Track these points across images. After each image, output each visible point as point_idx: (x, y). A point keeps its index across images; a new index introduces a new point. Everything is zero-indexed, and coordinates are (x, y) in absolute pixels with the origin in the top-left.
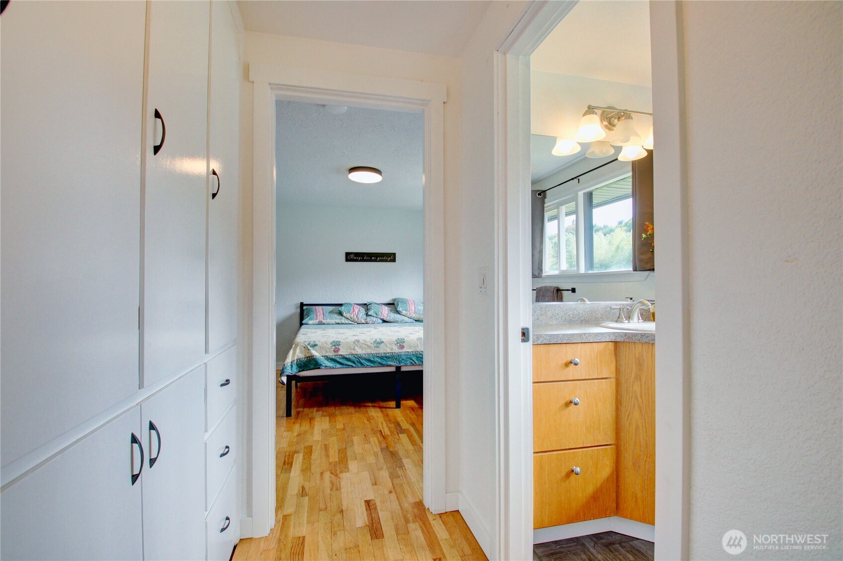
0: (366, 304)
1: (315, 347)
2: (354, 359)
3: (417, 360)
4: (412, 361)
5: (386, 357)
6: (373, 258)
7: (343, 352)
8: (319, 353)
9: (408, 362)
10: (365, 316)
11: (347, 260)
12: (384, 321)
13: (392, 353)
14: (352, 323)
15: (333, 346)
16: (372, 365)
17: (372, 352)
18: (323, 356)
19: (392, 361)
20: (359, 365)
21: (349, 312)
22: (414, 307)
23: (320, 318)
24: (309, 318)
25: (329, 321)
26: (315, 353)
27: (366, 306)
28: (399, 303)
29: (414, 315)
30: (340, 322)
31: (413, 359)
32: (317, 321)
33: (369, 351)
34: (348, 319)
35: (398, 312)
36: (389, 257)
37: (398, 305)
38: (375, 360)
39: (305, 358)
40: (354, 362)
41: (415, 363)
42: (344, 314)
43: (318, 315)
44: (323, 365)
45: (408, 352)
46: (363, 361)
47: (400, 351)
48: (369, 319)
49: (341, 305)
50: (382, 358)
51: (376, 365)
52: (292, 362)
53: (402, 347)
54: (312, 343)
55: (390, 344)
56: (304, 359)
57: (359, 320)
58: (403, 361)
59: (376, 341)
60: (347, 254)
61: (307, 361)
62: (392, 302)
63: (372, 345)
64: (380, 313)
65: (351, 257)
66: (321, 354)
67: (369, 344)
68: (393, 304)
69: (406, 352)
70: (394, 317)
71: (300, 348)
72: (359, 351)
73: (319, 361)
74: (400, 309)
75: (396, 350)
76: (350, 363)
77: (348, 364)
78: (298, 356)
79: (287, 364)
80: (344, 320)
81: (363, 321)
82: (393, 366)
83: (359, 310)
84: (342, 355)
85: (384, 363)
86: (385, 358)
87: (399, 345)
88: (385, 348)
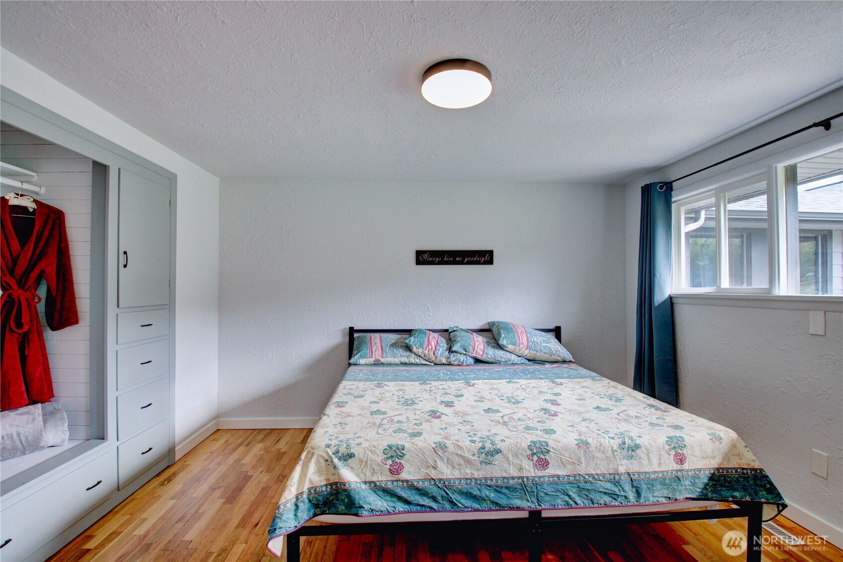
0: (447, 331)
1: (350, 461)
2: (434, 491)
3: (579, 496)
4: (567, 498)
5: (507, 488)
6: (458, 259)
7: (410, 473)
8: (358, 475)
9: (559, 501)
10: (447, 352)
11: (419, 262)
12: (477, 361)
13: (522, 478)
14: (428, 363)
15: (388, 458)
16: (476, 506)
17: (476, 476)
18: (365, 483)
19: (521, 498)
20: (448, 506)
21: (421, 346)
22: (526, 339)
23: (377, 355)
24: (359, 354)
25: (390, 359)
26: (349, 476)
27: (448, 335)
28: (502, 332)
29: (527, 352)
30: (407, 360)
31: (571, 493)
32: (372, 360)
33: (468, 471)
34: (420, 356)
35: (500, 347)
36: (484, 257)
37: (499, 334)
38: (483, 495)
39: (326, 485)
40: (434, 499)
41: (576, 503)
42: (414, 349)
43: (374, 349)
44: (366, 506)
45: (558, 477)
46: (455, 497)
47: (540, 474)
48: (453, 358)
49: (409, 332)
50: (497, 489)
51: (484, 506)
52: (297, 498)
53: (543, 464)
54: (343, 450)
55: (516, 455)
56: (324, 488)
57: (438, 359)
58: (547, 498)
59: (483, 448)
60: (419, 254)
61: (331, 494)
62: (487, 327)
63: (475, 458)
64: (471, 347)
65: (425, 258)
66: (362, 476)
67: (468, 455)
68: (489, 330)
69: (553, 476)
70: (494, 355)
71: (317, 462)
72: (446, 472)
73: (357, 497)
74: (503, 342)
75: (530, 471)
76: (426, 502)
77: (422, 503)
78: (311, 481)
79: (285, 506)
80: (413, 359)
81: (444, 361)
82: (523, 509)
83: (437, 342)
84: (407, 481)
85: (503, 501)
86: (504, 491)
87: (535, 458)
88: (506, 465)
